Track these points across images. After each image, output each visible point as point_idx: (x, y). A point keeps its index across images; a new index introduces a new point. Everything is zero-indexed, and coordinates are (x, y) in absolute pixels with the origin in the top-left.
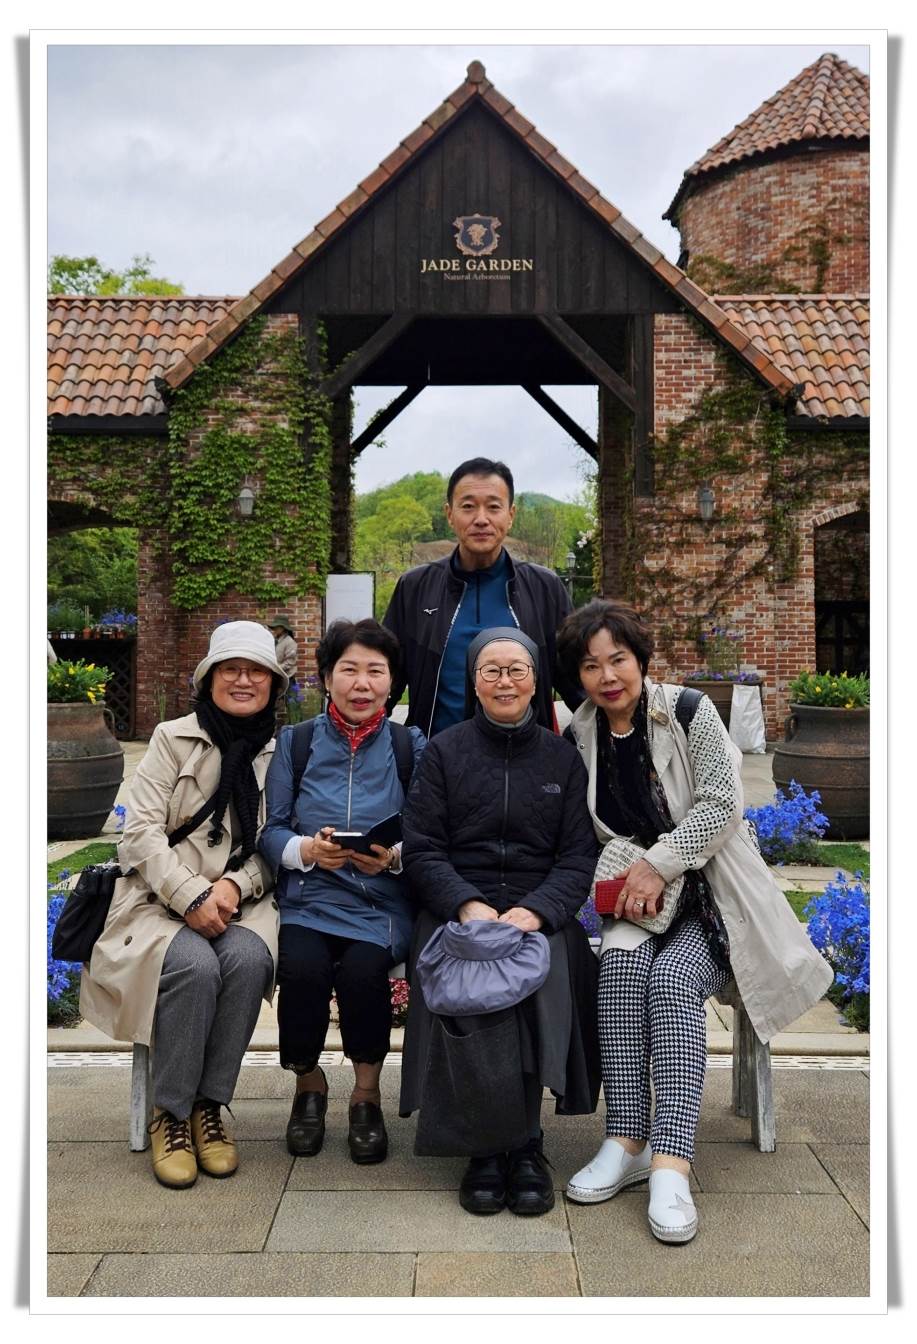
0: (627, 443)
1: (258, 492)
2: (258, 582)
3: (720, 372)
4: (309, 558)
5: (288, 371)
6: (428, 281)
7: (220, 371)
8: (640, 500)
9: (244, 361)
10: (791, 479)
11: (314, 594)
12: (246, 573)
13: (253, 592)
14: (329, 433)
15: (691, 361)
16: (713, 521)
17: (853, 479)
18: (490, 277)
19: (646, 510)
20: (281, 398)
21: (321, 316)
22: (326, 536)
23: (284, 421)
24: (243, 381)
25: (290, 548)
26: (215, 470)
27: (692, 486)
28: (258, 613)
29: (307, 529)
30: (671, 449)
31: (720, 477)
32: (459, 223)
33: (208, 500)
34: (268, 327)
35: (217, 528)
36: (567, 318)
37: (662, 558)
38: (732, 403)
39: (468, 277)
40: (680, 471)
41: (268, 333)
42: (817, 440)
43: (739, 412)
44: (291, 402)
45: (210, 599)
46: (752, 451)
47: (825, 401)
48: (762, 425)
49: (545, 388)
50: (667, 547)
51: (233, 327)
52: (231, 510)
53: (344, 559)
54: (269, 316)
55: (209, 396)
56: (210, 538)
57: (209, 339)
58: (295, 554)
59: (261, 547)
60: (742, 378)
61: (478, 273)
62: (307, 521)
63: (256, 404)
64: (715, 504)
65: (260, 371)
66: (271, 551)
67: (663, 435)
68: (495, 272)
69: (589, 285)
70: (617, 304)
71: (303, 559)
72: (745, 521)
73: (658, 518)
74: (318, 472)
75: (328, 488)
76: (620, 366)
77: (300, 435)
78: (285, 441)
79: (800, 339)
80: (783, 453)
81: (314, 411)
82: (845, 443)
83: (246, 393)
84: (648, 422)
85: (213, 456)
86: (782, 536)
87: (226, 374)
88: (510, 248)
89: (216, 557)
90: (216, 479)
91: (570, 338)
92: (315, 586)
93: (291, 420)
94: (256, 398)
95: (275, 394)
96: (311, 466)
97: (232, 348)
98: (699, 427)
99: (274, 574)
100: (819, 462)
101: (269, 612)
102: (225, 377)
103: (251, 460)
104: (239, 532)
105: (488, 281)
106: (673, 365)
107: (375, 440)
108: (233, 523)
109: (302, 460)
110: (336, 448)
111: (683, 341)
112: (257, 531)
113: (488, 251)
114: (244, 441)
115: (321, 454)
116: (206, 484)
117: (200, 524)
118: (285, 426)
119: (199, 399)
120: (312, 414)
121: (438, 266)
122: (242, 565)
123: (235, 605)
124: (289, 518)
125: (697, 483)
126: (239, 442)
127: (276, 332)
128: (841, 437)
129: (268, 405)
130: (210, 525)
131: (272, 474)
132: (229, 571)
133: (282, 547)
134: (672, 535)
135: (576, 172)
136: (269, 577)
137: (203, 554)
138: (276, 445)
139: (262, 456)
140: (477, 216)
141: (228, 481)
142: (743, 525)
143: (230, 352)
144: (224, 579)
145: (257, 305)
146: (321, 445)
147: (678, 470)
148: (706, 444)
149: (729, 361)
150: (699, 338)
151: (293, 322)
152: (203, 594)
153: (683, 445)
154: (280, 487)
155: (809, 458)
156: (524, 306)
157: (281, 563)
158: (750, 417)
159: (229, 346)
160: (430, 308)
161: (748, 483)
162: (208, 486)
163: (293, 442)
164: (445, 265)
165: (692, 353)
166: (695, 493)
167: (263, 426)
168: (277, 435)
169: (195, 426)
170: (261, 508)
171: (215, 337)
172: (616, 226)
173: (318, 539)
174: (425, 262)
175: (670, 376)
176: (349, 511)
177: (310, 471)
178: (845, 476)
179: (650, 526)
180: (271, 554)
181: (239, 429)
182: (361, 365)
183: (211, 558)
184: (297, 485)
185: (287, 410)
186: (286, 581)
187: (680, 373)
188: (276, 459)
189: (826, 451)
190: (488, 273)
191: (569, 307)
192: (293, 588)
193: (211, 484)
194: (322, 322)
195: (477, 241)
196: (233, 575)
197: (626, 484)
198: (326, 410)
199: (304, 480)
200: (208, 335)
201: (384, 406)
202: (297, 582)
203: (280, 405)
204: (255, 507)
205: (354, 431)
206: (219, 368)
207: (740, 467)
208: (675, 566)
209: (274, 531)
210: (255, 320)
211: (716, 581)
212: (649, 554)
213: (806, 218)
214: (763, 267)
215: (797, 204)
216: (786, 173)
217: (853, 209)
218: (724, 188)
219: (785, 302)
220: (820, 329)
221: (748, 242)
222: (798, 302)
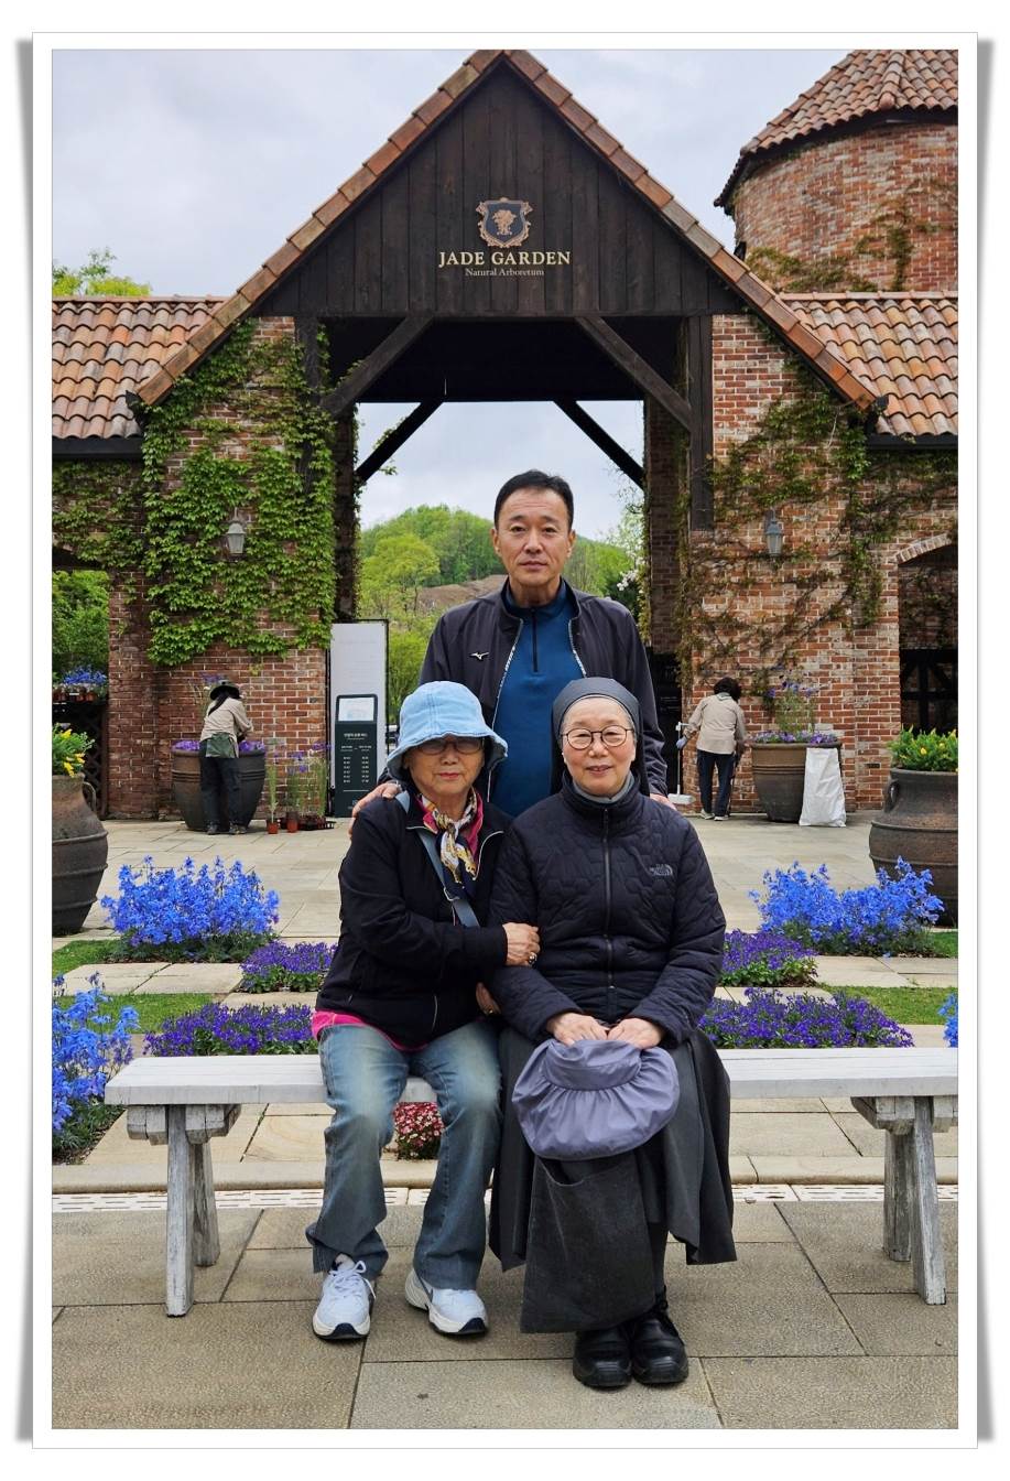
0: (680, 467)
1: (250, 527)
2: (250, 633)
3: (790, 384)
4: (311, 604)
5: (284, 384)
6: (446, 277)
7: (203, 384)
8: (697, 533)
9: (231, 373)
10: (873, 508)
11: (316, 646)
12: (237, 623)
13: (245, 645)
14: (331, 457)
15: (755, 370)
16: (782, 558)
17: (942, 508)
18: (520, 273)
19: (703, 545)
20: (275, 416)
21: (323, 320)
22: (330, 578)
23: (280, 443)
24: (230, 396)
25: (288, 593)
26: (199, 502)
27: (757, 517)
28: (251, 669)
29: (308, 571)
30: (733, 479)
31: (790, 506)
32: (482, 208)
33: (191, 536)
34: (259, 333)
35: (201, 570)
36: (610, 321)
37: (723, 601)
38: (803, 419)
39: (494, 273)
40: (744, 500)
41: (260, 340)
42: (901, 461)
43: (811, 430)
44: (287, 421)
45: (194, 654)
46: (827, 475)
47: (911, 417)
48: (838, 444)
49: (582, 404)
50: (729, 588)
51: (218, 332)
52: (218, 549)
53: (349, 605)
54: (261, 321)
55: (189, 415)
56: (194, 582)
57: (190, 347)
58: (294, 600)
59: (254, 592)
60: (814, 389)
61: (506, 268)
62: (308, 560)
63: (246, 423)
64: (784, 538)
65: (250, 384)
66: (266, 596)
67: (723, 457)
68: (525, 267)
69: (635, 281)
70: (668, 305)
71: (304, 606)
72: (819, 558)
73: (719, 554)
74: (320, 503)
75: (332, 521)
76: (671, 374)
77: (298, 459)
78: (280, 467)
79: (880, 344)
80: (863, 478)
81: (314, 431)
82: (933, 467)
83: (234, 410)
84: (706, 442)
85: (196, 486)
86: (861, 575)
87: (209, 388)
88: (542, 239)
89: (201, 604)
90: (200, 512)
91: (614, 345)
92: (318, 637)
93: (287, 443)
94: (246, 416)
95: (268, 412)
96: (311, 496)
97: (217, 357)
98: (765, 448)
99: (269, 622)
100: (905, 487)
101: (264, 668)
102: (209, 392)
103: (241, 489)
104: (227, 575)
105: (517, 277)
106: (735, 376)
107: (384, 466)
108: (221, 564)
109: (301, 489)
110: (339, 475)
111: (746, 346)
112: (249, 573)
113: (517, 241)
114: (232, 467)
115: (324, 483)
116: (188, 518)
117: (182, 565)
118: (280, 449)
119: (178, 418)
120: (312, 435)
121: (459, 259)
122: (232, 613)
123: (225, 661)
124: (288, 559)
125: (763, 514)
126: (226, 469)
127: (269, 339)
128: (931, 459)
129: (261, 425)
130: (194, 567)
131: (266, 506)
132: (217, 620)
133: (278, 592)
134: (735, 575)
135: (620, 147)
136: (263, 627)
137: (185, 600)
138: (270, 472)
139: (254, 485)
140: (504, 200)
141: (214, 514)
142: (816, 562)
143: (214, 362)
144: (211, 630)
145: (245, 306)
146: (323, 472)
147: (741, 499)
148: (774, 467)
149: (801, 369)
151: (289, 326)
152: (187, 648)
153: (747, 469)
154: (276, 521)
155: (893, 483)
156: (559, 307)
157: (278, 611)
158: (825, 435)
159: (214, 354)
160: (450, 309)
161: (822, 512)
162: (190, 521)
163: (290, 469)
164: (467, 259)
165: (757, 361)
166: (761, 525)
167: (255, 449)
168: (271, 460)
169: (174, 450)
170: (254, 547)
171: (197, 345)
172: (667, 212)
173: (321, 582)
174: (443, 254)
175: (730, 389)
176: (354, 549)
177: (311, 502)
178: (934, 503)
179: (710, 564)
180: (266, 600)
181: (226, 453)
182: (369, 377)
183: (195, 606)
184: (295, 519)
185: (283, 430)
186: (284, 632)
187: (744, 385)
188: (270, 488)
189: (912, 475)
190: (517, 267)
191: (612, 309)
192: (292, 639)
193: (193, 519)
194: (323, 326)
195: (504, 230)
196: (221, 625)
197: (680, 515)
198: (328, 430)
199: (304, 513)
200: (188, 342)
201: (394, 425)
202: (298, 633)
203: (274, 425)
204: (247, 545)
205: (359, 455)
206: (202, 381)
207: (813, 494)
208: (737, 610)
209: (269, 573)
210: (243, 324)
211: (785, 628)
212: (707, 596)
213: (884, 204)
214: (834, 261)
215: (873, 187)
216: (860, 151)
217: (938, 193)
218: (787, 168)
219: (862, 302)
220: (904, 332)
221: (817, 231)
222: (876, 300)
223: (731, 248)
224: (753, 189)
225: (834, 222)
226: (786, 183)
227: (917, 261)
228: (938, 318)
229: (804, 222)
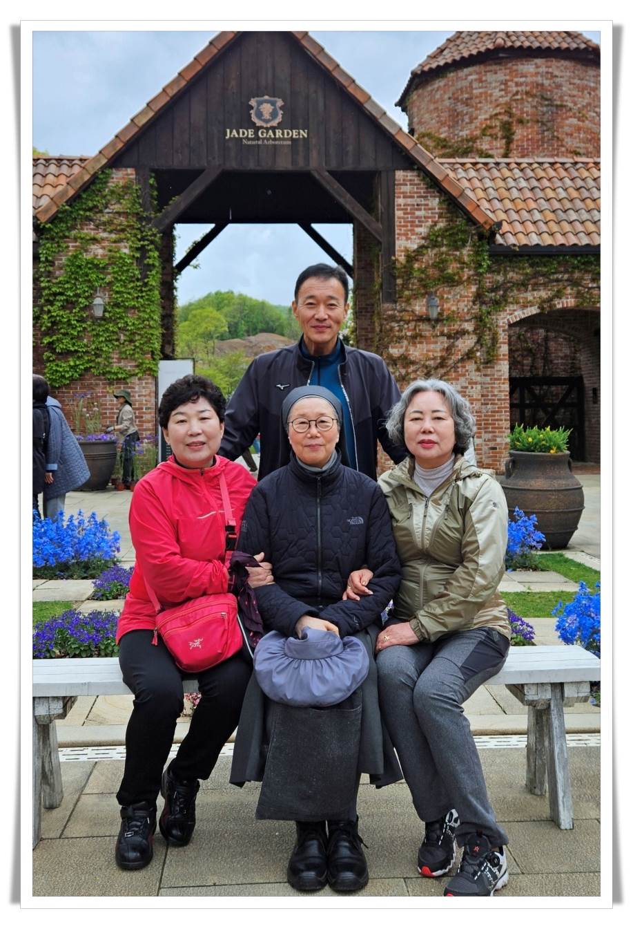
0: (376, 264)
1: (107, 300)
2: (107, 366)
3: (442, 213)
4: (145, 348)
5: (128, 211)
6: (231, 145)
7: (77, 210)
8: (386, 305)
9: (95, 203)
10: (493, 290)
11: (149, 375)
12: (99, 360)
13: (104, 374)
14: (159, 257)
15: (422, 205)
16: (438, 320)
17: (535, 290)
18: (277, 143)
19: (390, 313)
20: (123, 230)
21: (153, 170)
22: (158, 332)
23: (126, 247)
24: (95, 218)
25: (131, 341)
26: (75, 284)
27: (423, 295)
28: (108, 389)
29: (144, 327)
30: (408, 271)
31: (443, 289)
32: (253, 102)
33: (70, 306)
34: (113, 178)
35: (76, 327)
36: (332, 173)
37: (402, 347)
38: (450, 235)
39: (260, 142)
40: (415, 285)
41: (113, 182)
42: (510, 261)
43: (456, 242)
44: (130, 234)
45: (72, 379)
46: (465, 270)
47: (516, 234)
48: (472, 251)
49: (314, 226)
50: (405, 339)
51: (87, 177)
52: (87, 313)
53: (170, 350)
54: (114, 170)
55: (69, 229)
56: (72, 334)
57: (69, 187)
58: (135, 346)
59: (110, 341)
60: (457, 217)
61: (268, 140)
62: (144, 321)
63: (105, 235)
64: (439, 308)
65: (107, 210)
66: (117, 343)
67: (401, 258)
68: (280, 139)
69: (348, 149)
70: (367, 164)
71: (141, 349)
72: (461, 320)
73: (399, 318)
74: (151, 285)
75: (159, 297)
76: (370, 208)
77: (137, 258)
78: (126, 262)
79: (497, 190)
80: (487, 271)
81: (148, 240)
82: (529, 265)
83: (97, 227)
84: (391, 249)
85: (73, 274)
86: (486, 331)
87: (81, 213)
88: (291, 121)
89: (76, 348)
90: (75, 290)
91: (335, 188)
92: (150, 369)
93: (131, 247)
94: (105, 230)
95: (118, 228)
96: (146, 280)
97: (87, 193)
98: (427, 253)
99: (120, 360)
100: (512, 278)
101: (116, 388)
102: (81, 215)
103: (102, 276)
104: (93, 330)
105: (275, 146)
106: (409, 208)
107: (192, 263)
108: (89, 323)
109: (139, 277)
110: (163, 268)
111: (415, 190)
112: (106, 328)
113: (275, 123)
114: (96, 262)
115: (154, 272)
116: (68, 294)
117: (64, 324)
118: (126, 251)
119: (62, 231)
120: (146, 243)
121: (238, 133)
122: (96, 354)
123: (91, 384)
124: (131, 319)
125: (426, 293)
126: (92, 263)
127: (119, 182)
128: (527, 260)
129: (113, 236)
130: (72, 325)
131: (117, 287)
132: (86, 358)
133: (125, 341)
134: (409, 330)
135: (338, 66)
136: (116, 362)
137: (66, 345)
138: (120, 265)
139: (109, 274)
140: (266, 97)
141: (85, 292)
142: (459, 323)
143: (84, 196)
144: (82, 365)
145: (104, 161)
146: (153, 265)
147: (413, 284)
148: (433, 264)
149: (449, 204)
150: (427, 188)
151: (132, 174)
152: (67, 376)
153: (416, 266)
154: (123, 296)
155: (505, 275)
156: (301, 165)
157: (125, 352)
158: (464, 246)
159: (85, 191)
160: (233, 165)
161: (462, 292)
162: (69, 296)
163: (132, 263)
164: (243, 133)
165: (422, 199)
166: (425, 300)
167: (110, 251)
168: (121, 258)
169: (59, 251)
170: (110, 312)
171: (73, 185)
172: (367, 106)
173: (152, 335)
174: (228, 131)
175: (406, 216)
176: (173, 315)
177: (146, 284)
178: (530, 287)
179: (395, 325)
180: (118, 346)
181: (92, 253)
182: (182, 206)
183: (72, 349)
184: (136, 295)
185: (128, 239)
186: (129, 366)
187: (414, 213)
188: (120, 276)
189: (516, 270)
190: (275, 139)
191: (334, 165)
192: (134, 370)
193: (71, 294)
194: (153, 175)
195: (267, 116)
196: (89, 361)
197: (376, 294)
198: (157, 239)
199: (141, 291)
200: (68, 184)
201: (198, 238)
202: (137, 366)
203: (122, 236)
204: (105, 311)
205: (176, 257)
206: (76, 208)
207: (457, 281)
208: (411, 352)
209: (119, 328)
210: (103, 172)
211: (440, 363)
212: (392, 344)
213: (498, 106)
214: (468, 141)
215: (491, 95)
216: (483, 73)
217: (530, 100)
218: (439, 83)
219: (486, 164)
220: (511, 183)
221: (457, 122)
222: (495, 164)
223: (406, 129)
224: (419, 96)
225: (467, 116)
226: (439, 93)
227: (517, 140)
228: (531, 174)
229: (450, 116)
